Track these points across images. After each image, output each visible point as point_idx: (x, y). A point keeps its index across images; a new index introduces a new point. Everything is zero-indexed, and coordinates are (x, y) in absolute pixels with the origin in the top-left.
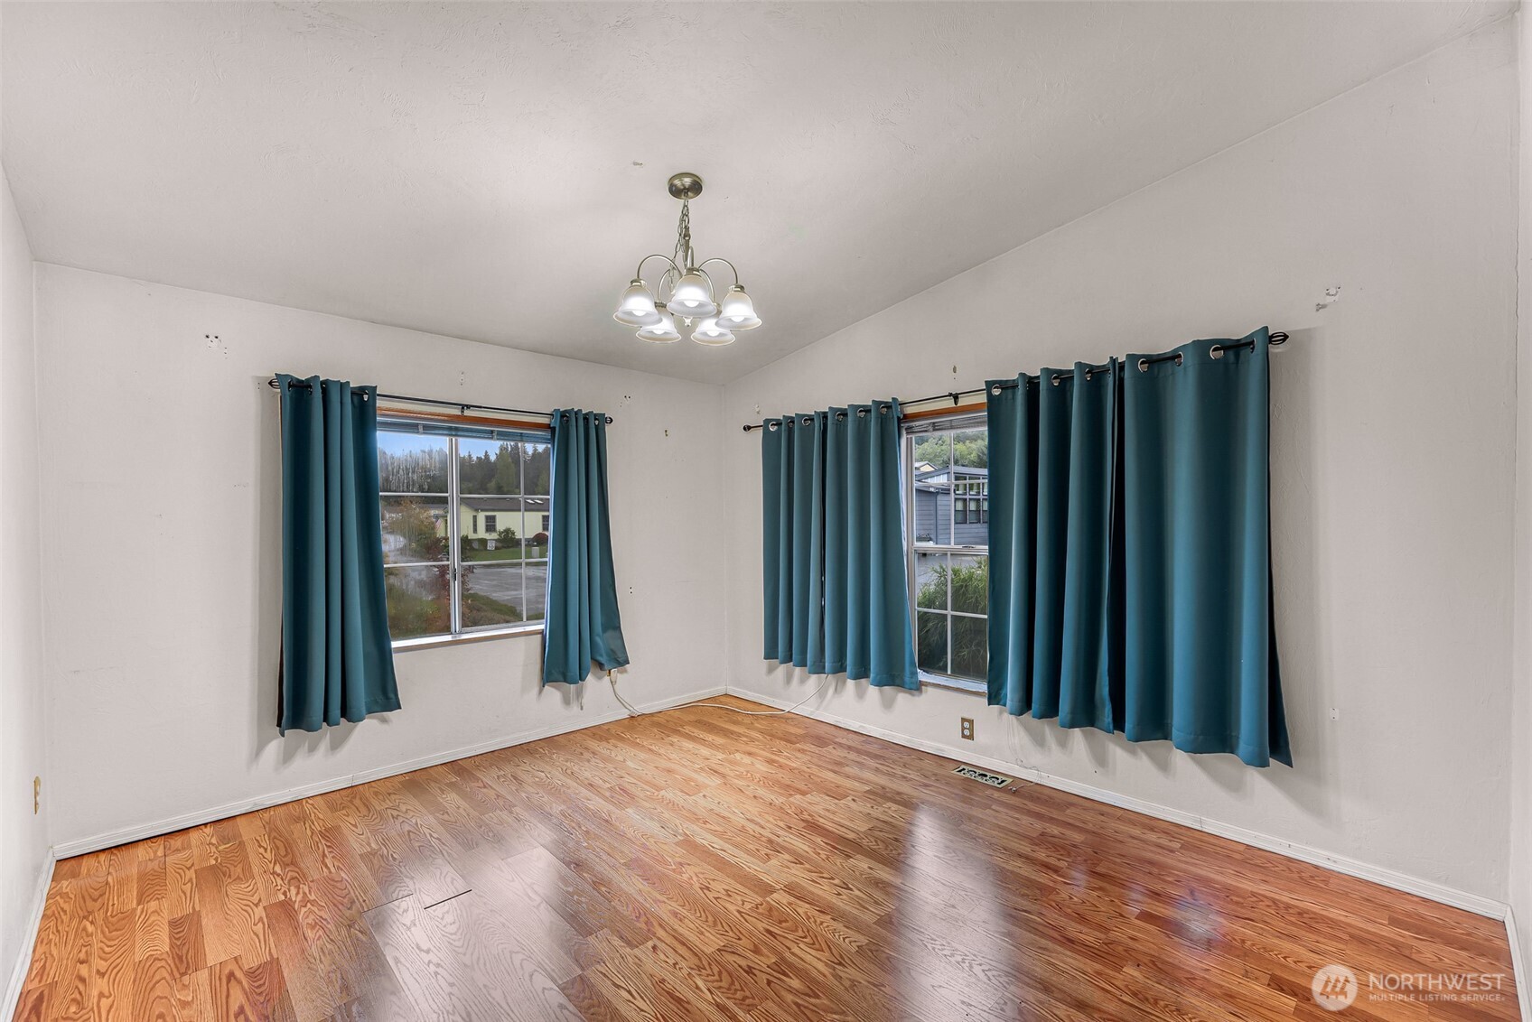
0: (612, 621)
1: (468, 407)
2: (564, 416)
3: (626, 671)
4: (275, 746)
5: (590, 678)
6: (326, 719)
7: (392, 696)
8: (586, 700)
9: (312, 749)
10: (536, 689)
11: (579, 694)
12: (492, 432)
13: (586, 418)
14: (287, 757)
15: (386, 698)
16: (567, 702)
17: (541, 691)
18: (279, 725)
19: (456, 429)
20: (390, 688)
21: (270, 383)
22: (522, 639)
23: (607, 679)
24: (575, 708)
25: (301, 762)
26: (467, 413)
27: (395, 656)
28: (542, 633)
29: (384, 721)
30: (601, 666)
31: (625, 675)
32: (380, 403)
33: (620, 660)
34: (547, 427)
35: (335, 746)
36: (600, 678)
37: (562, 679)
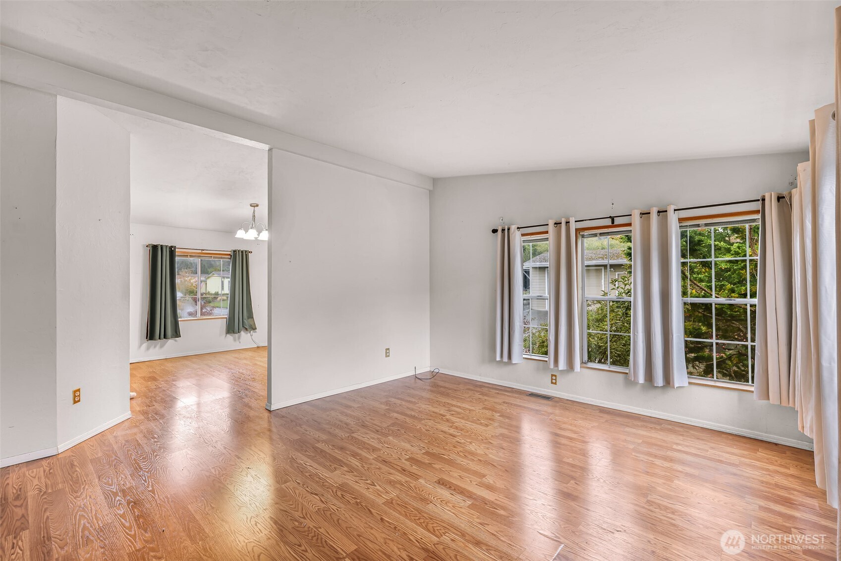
0: (251, 316)
1: (204, 250)
2: (235, 251)
3: (256, 332)
4: (145, 345)
5: (242, 333)
6: (160, 338)
7: (178, 333)
8: (241, 340)
9: (155, 347)
10: (225, 336)
11: (239, 338)
12: (211, 257)
13: (242, 252)
14: (148, 348)
15: (177, 334)
16: (235, 340)
17: (226, 336)
18: (147, 338)
19: (200, 256)
20: (178, 331)
21: (147, 246)
22: (220, 319)
23: (249, 334)
24: (238, 342)
25: (151, 350)
26: (203, 252)
27: (179, 322)
28: (226, 318)
29: (176, 341)
30: (246, 329)
31: (255, 333)
32: (177, 250)
33: (254, 328)
34: (230, 255)
35: (162, 347)
36: (247, 334)
37: (232, 332)
